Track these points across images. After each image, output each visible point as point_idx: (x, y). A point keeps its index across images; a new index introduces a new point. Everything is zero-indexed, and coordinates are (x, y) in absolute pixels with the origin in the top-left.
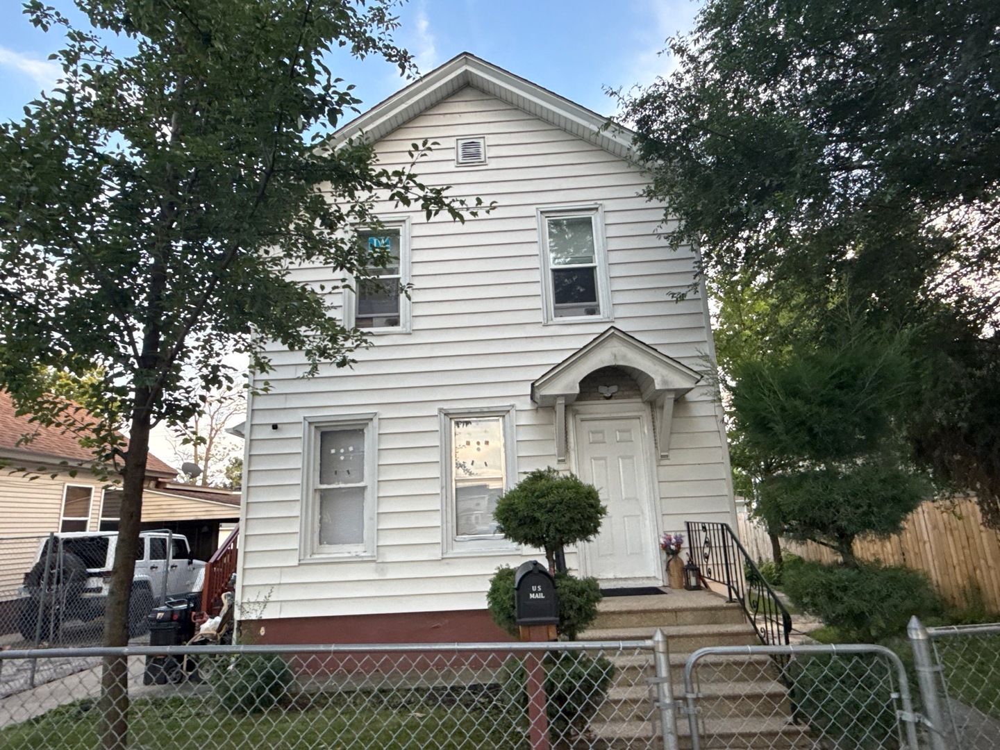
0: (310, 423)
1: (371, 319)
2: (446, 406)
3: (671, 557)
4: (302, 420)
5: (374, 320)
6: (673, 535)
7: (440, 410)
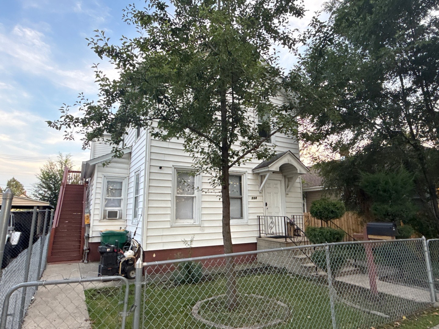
0: (175, 168)
4: (172, 166)
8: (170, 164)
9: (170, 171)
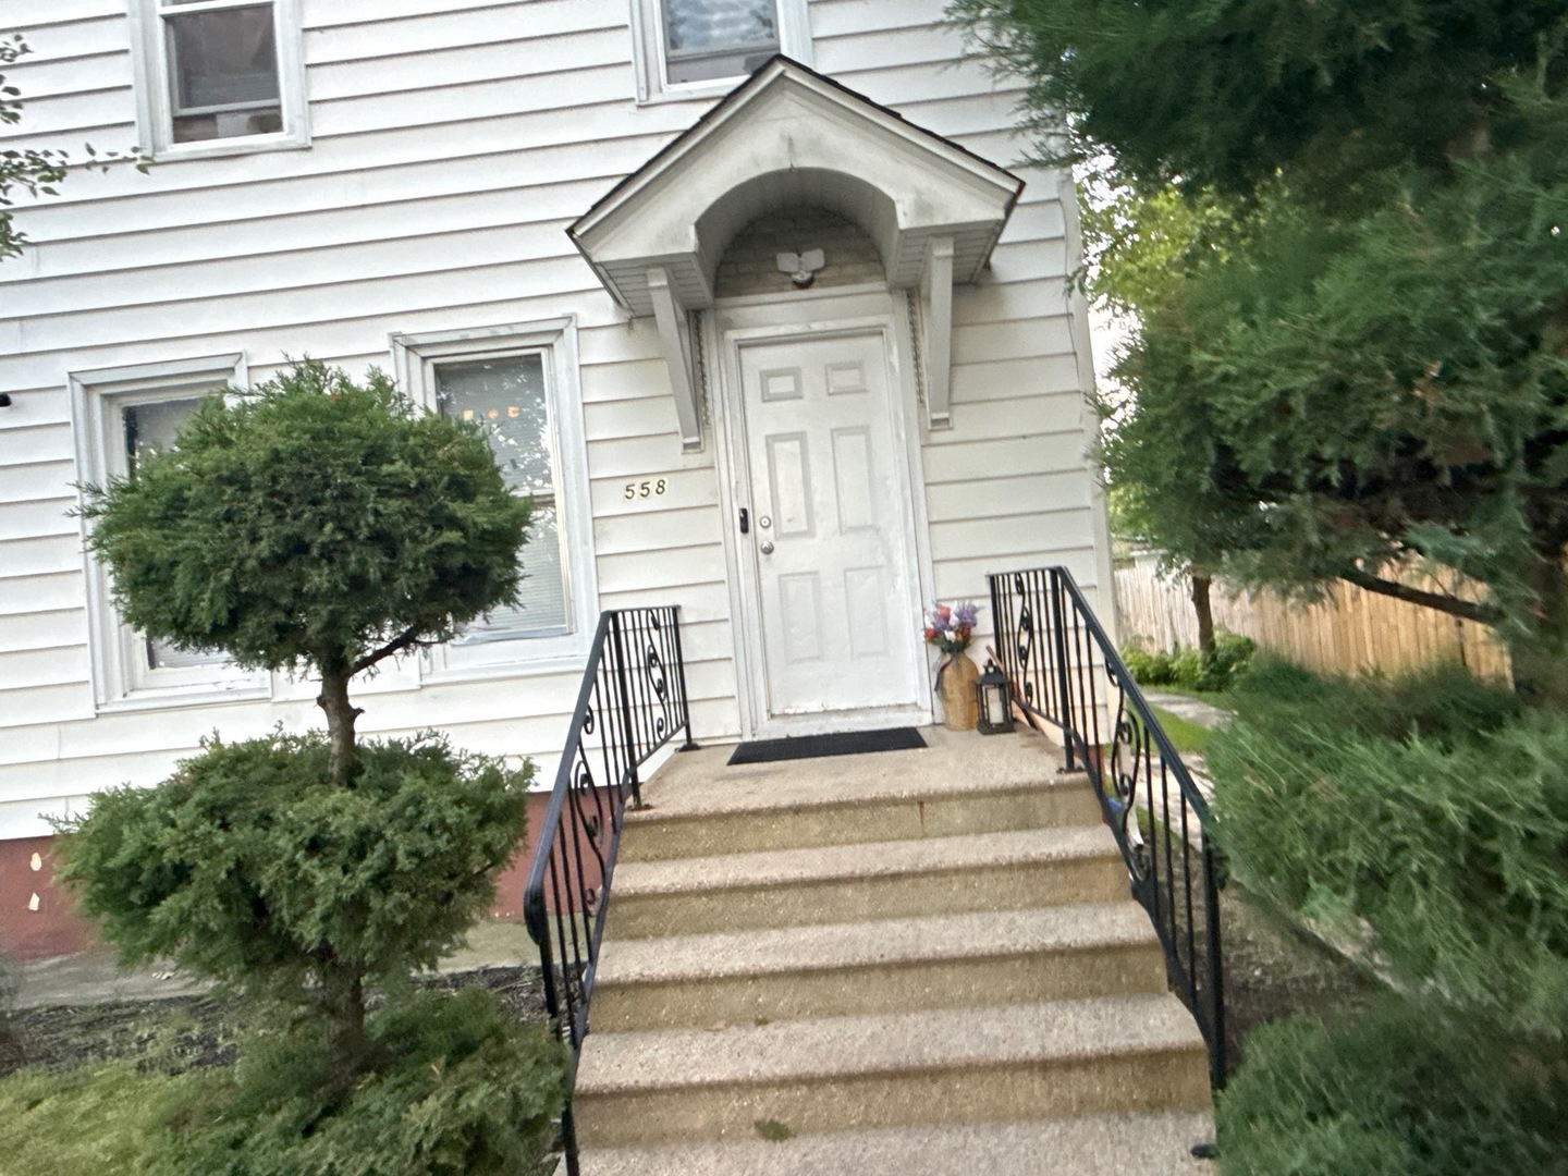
0: (87, 387)
1: (211, 117)
2: (407, 327)
3: (948, 657)
4: (66, 381)
5: (221, 120)
6: (954, 607)
7: (395, 338)
8: (57, 371)
9: (59, 409)
